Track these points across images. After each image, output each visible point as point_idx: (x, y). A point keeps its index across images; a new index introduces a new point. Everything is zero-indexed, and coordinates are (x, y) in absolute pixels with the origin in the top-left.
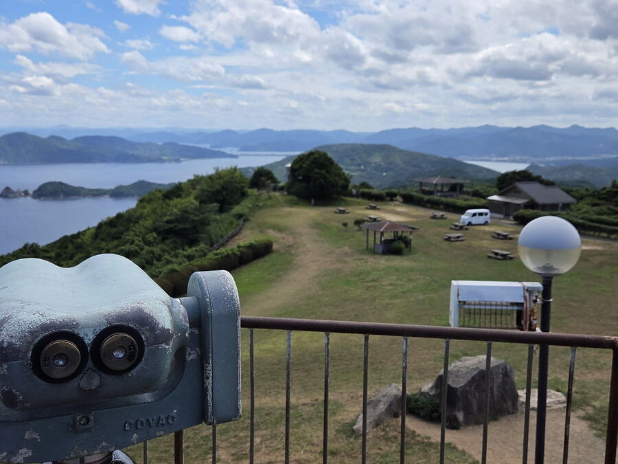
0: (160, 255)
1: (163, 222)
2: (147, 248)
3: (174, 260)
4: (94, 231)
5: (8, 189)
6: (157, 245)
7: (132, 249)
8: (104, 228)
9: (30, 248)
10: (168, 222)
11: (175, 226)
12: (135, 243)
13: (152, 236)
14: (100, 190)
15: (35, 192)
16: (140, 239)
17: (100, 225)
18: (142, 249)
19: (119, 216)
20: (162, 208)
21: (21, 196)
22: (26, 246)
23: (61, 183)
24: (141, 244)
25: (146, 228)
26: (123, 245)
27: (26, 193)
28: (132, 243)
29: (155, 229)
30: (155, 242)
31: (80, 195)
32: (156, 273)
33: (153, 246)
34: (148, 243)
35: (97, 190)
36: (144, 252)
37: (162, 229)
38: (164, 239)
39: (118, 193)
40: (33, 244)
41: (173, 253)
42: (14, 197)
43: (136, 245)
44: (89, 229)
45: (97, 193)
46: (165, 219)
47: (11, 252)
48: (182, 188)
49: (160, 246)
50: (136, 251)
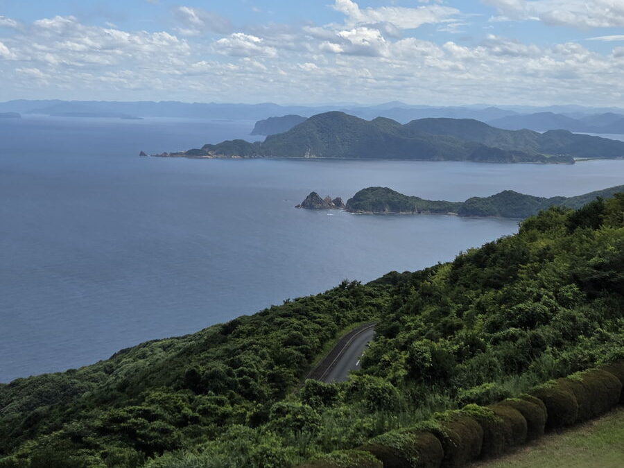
0: (585, 324)
1: (588, 266)
2: (562, 309)
3: (612, 335)
4: (447, 269)
5: (313, 195)
6: (581, 305)
7: (538, 310)
8: (467, 266)
9: (349, 288)
10: (598, 267)
11: (612, 276)
12: (543, 300)
13: (570, 290)
14: (443, 203)
15: (350, 201)
16: (551, 293)
17: (459, 262)
18: (554, 311)
19: (489, 248)
20: (581, 242)
21: (331, 207)
22: (344, 284)
23: (387, 190)
24: (553, 301)
25: (561, 276)
26: (521, 302)
27: (338, 203)
28: (538, 299)
29: (575, 279)
30: (577, 301)
31: (413, 210)
32: (584, 356)
33: (573, 307)
34: (564, 302)
35: (439, 203)
36: (558, 317)
37: (588, 278)
38: (591, 297)
39: (471, 210)
40: (354, 283)
41: (609, 322)
42: (321, 208)
43: (545, 303)
44: (439, 266)
45: (439, 209)
46: (592, 261)
47: (323, 292)
48: (603, 208)
49: (585, 308)
50: (545, 314)
